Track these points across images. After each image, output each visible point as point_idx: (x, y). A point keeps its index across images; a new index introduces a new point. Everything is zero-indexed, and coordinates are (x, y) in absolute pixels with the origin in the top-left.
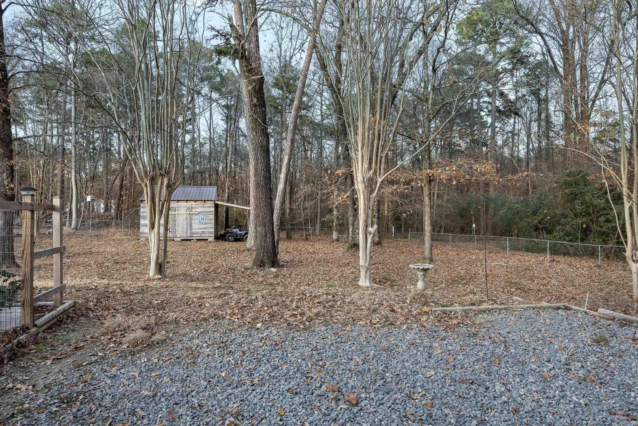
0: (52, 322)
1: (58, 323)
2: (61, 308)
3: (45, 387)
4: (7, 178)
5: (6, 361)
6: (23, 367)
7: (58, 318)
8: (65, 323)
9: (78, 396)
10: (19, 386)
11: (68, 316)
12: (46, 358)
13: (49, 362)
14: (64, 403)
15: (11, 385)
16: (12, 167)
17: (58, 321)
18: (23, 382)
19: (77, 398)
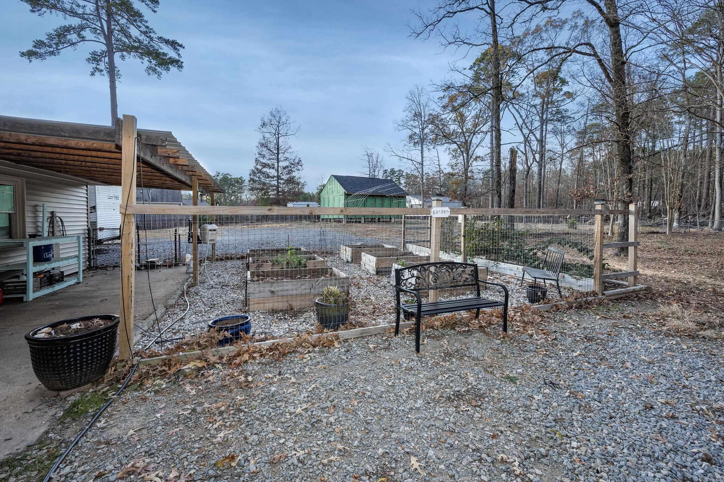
0: (621, 296)
1: (626, 298)
2: (632, 288)
3: (584, 328)
4: (626, 188)
5: (573, 308)
6: (581, 314)
7: (627, 295)
8: (632, 300)
9: (598, 339)
10: (570, 321)
11: (637, 296)
12: (597, 314)
13: (598, 317)
14: (586, 339)
15: (566, 319)
16: (631, 180)
17: (627, 297)
18: (574, 321)
19: (596, 340)
